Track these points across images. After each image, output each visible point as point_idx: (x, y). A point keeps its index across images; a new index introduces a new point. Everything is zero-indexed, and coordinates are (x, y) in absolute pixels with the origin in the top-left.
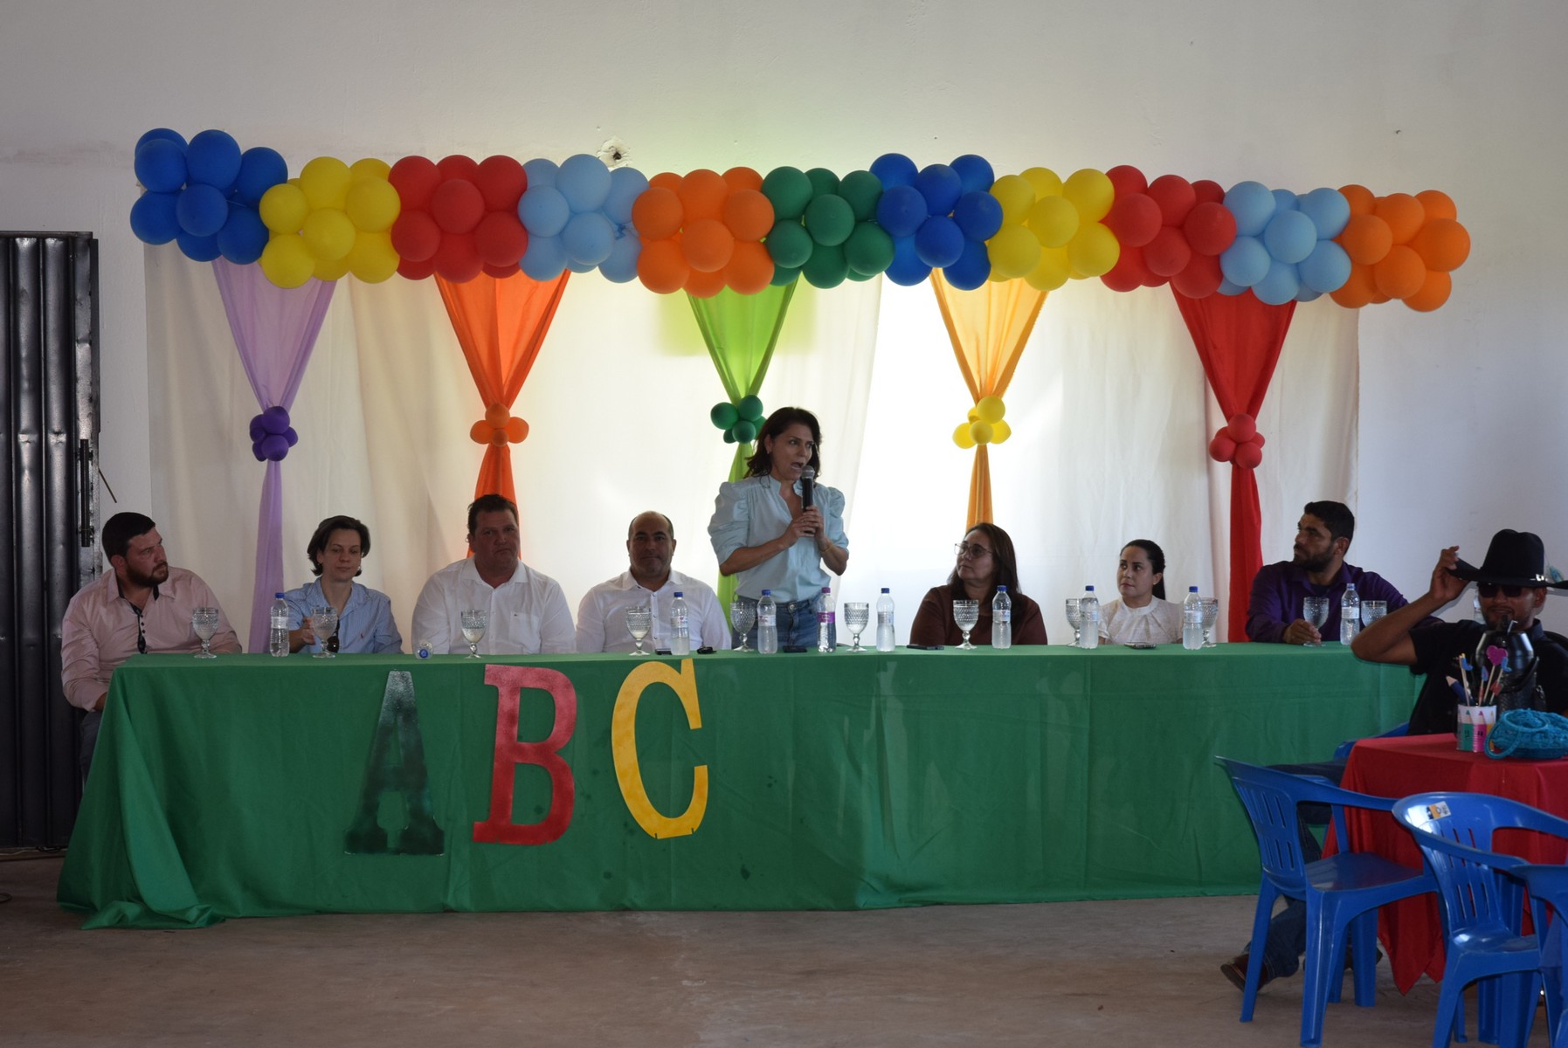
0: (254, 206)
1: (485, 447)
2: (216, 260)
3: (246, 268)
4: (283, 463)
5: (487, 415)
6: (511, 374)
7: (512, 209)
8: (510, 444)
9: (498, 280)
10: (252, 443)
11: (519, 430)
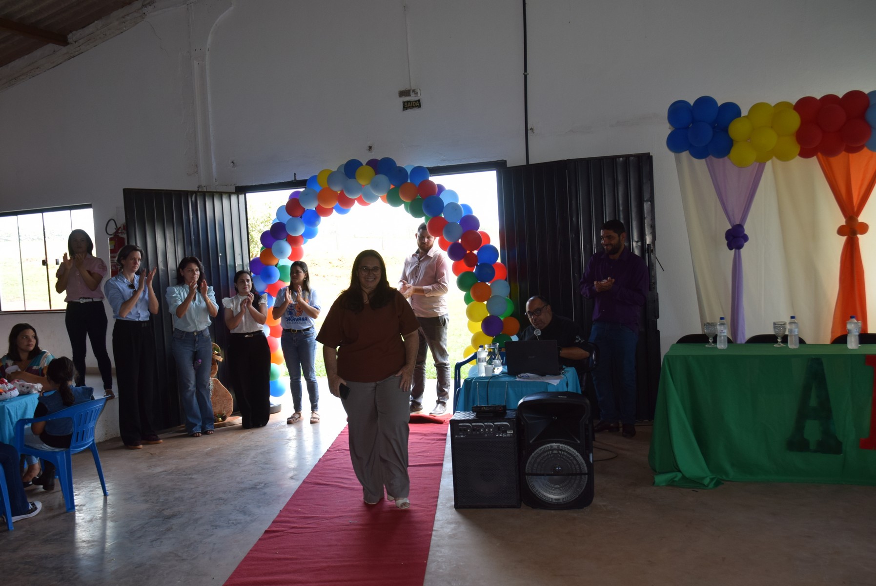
0: (725, 130)
1: (844, 238)
2: (707, 158)
3: (721, 160)
4: (742, 250)
5: (846, 222)
6: (858, 202)
7: (862, 116)
8: (859, 236)
9: (850, 155)
10: (726, 242)
11: (864, 228)
